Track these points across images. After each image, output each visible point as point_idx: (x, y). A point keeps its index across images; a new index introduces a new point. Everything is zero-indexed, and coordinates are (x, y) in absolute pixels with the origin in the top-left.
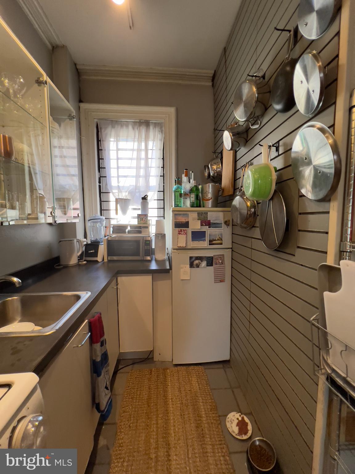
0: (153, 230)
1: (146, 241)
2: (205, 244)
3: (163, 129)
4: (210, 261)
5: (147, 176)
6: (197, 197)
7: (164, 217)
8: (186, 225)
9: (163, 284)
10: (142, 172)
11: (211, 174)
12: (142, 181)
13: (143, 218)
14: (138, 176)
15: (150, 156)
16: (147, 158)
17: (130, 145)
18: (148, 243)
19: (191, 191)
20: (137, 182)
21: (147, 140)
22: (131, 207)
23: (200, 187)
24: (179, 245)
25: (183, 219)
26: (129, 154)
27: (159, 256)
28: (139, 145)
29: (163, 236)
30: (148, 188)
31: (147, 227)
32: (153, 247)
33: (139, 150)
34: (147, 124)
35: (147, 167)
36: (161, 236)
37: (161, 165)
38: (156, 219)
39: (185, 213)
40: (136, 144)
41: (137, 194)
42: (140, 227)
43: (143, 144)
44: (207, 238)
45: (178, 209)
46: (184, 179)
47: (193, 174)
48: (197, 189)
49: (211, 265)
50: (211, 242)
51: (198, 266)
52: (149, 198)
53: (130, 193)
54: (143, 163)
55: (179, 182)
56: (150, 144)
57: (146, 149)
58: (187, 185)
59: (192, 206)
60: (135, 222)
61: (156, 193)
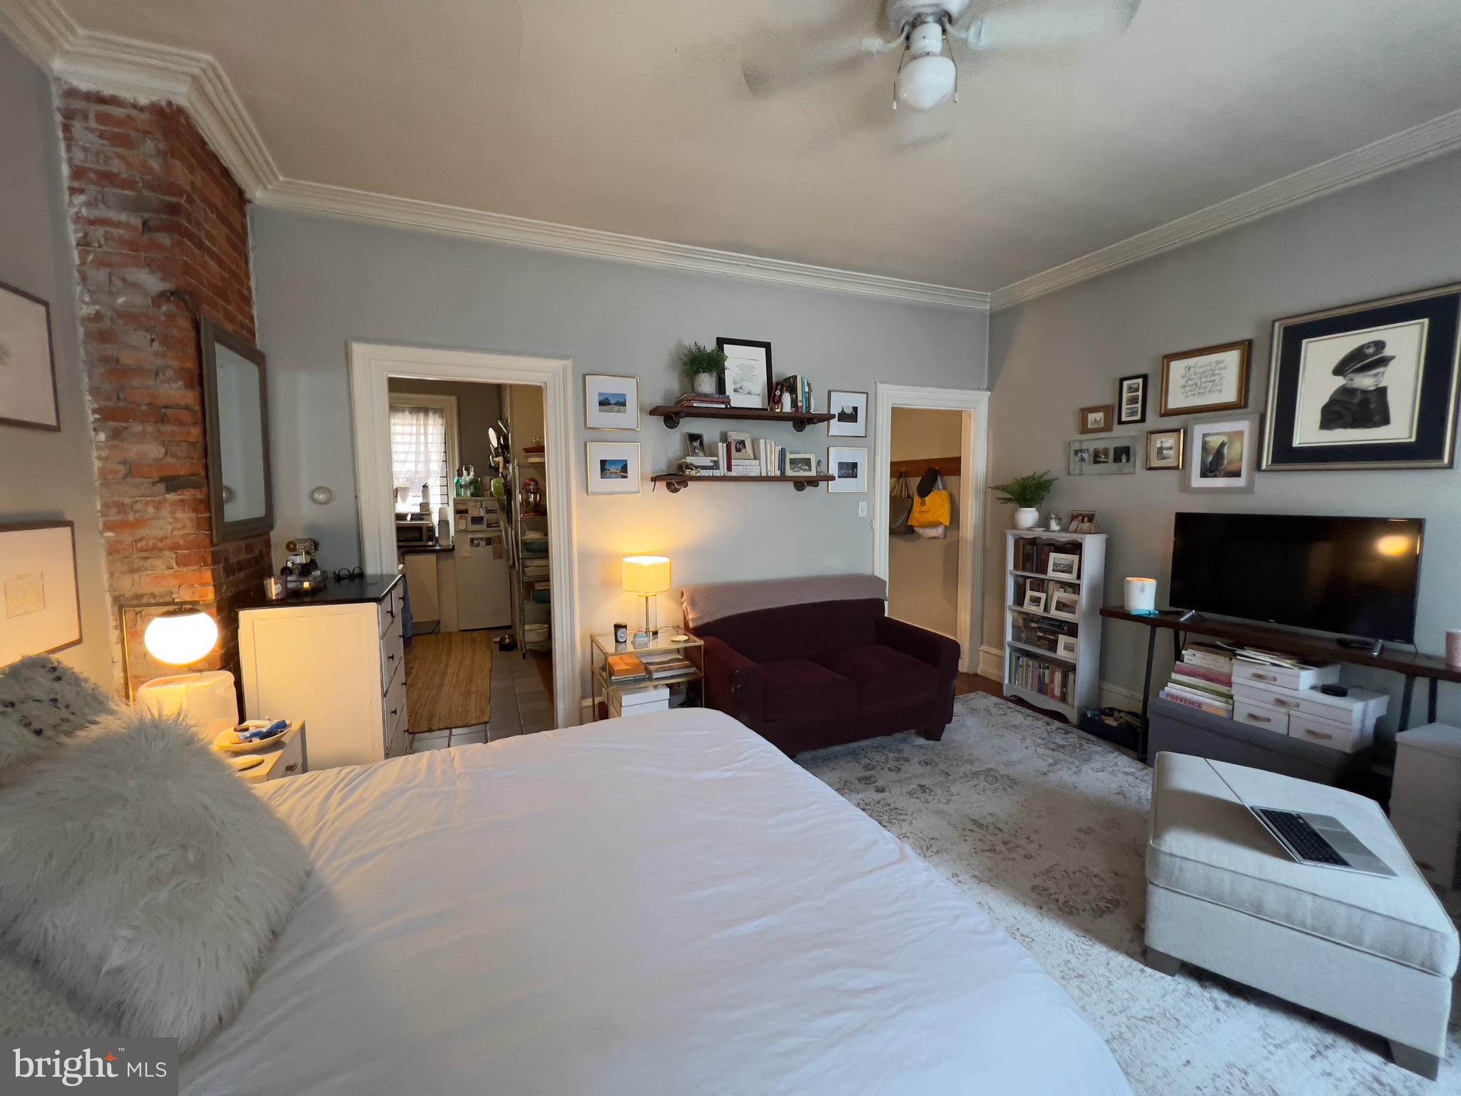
0: (435, 519)
1: (428, 527)
2: (484, 527)
3: (444, 414)
4: (489, 541)
5: (427, 462)
6: (476, 488)
7: (448, 503)
8: (466, 512)
9: (447, 564)
10: (422, 457)
11: (493, 465)
12: (421, 467)
13: (425, 506)
14: (417, 462)
15: (430, 440)
16: (426, 443)
17: (407, 429)
18: (431, 529)
19: (471, 483)
20: (416, 467)
21: (426, 425)
22: (411, 494)
23: (479, 479)
24: (460, 528)
25: (462, 507)
26: (407, 439)
27: (443, 542)
28: (418, 430)
29: (447, 523)
30: (428, 473)
31: (430, 514)
32: (437, 535)
33: (418, 434)
34: (425, 410)
35: (427, 452)
36: (444, 523)
37: (443, 450)
38: (440, 506)
39: (464, 502)
40: (414, 428)
41: (417, 481)
42: (423, 515)
43: (422, 428)
44: (485, 522)
45: (459, 498)
46: (465, 473)
47: (472, 468)
48: (477, 481)
49: (490, 544)
50: (489, 526)
51: (478, 545)
52: (429, 487)
53: (408, 479)
54: (422, 447)
55: (460, 475)
56: (431, 429)
57: (426, 434)
58: (467, 478)
59: (472, 495)
60: (417, 510)
61: (439, 479)
